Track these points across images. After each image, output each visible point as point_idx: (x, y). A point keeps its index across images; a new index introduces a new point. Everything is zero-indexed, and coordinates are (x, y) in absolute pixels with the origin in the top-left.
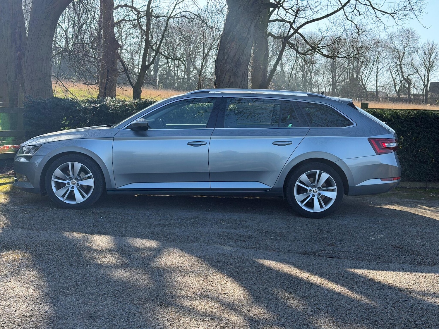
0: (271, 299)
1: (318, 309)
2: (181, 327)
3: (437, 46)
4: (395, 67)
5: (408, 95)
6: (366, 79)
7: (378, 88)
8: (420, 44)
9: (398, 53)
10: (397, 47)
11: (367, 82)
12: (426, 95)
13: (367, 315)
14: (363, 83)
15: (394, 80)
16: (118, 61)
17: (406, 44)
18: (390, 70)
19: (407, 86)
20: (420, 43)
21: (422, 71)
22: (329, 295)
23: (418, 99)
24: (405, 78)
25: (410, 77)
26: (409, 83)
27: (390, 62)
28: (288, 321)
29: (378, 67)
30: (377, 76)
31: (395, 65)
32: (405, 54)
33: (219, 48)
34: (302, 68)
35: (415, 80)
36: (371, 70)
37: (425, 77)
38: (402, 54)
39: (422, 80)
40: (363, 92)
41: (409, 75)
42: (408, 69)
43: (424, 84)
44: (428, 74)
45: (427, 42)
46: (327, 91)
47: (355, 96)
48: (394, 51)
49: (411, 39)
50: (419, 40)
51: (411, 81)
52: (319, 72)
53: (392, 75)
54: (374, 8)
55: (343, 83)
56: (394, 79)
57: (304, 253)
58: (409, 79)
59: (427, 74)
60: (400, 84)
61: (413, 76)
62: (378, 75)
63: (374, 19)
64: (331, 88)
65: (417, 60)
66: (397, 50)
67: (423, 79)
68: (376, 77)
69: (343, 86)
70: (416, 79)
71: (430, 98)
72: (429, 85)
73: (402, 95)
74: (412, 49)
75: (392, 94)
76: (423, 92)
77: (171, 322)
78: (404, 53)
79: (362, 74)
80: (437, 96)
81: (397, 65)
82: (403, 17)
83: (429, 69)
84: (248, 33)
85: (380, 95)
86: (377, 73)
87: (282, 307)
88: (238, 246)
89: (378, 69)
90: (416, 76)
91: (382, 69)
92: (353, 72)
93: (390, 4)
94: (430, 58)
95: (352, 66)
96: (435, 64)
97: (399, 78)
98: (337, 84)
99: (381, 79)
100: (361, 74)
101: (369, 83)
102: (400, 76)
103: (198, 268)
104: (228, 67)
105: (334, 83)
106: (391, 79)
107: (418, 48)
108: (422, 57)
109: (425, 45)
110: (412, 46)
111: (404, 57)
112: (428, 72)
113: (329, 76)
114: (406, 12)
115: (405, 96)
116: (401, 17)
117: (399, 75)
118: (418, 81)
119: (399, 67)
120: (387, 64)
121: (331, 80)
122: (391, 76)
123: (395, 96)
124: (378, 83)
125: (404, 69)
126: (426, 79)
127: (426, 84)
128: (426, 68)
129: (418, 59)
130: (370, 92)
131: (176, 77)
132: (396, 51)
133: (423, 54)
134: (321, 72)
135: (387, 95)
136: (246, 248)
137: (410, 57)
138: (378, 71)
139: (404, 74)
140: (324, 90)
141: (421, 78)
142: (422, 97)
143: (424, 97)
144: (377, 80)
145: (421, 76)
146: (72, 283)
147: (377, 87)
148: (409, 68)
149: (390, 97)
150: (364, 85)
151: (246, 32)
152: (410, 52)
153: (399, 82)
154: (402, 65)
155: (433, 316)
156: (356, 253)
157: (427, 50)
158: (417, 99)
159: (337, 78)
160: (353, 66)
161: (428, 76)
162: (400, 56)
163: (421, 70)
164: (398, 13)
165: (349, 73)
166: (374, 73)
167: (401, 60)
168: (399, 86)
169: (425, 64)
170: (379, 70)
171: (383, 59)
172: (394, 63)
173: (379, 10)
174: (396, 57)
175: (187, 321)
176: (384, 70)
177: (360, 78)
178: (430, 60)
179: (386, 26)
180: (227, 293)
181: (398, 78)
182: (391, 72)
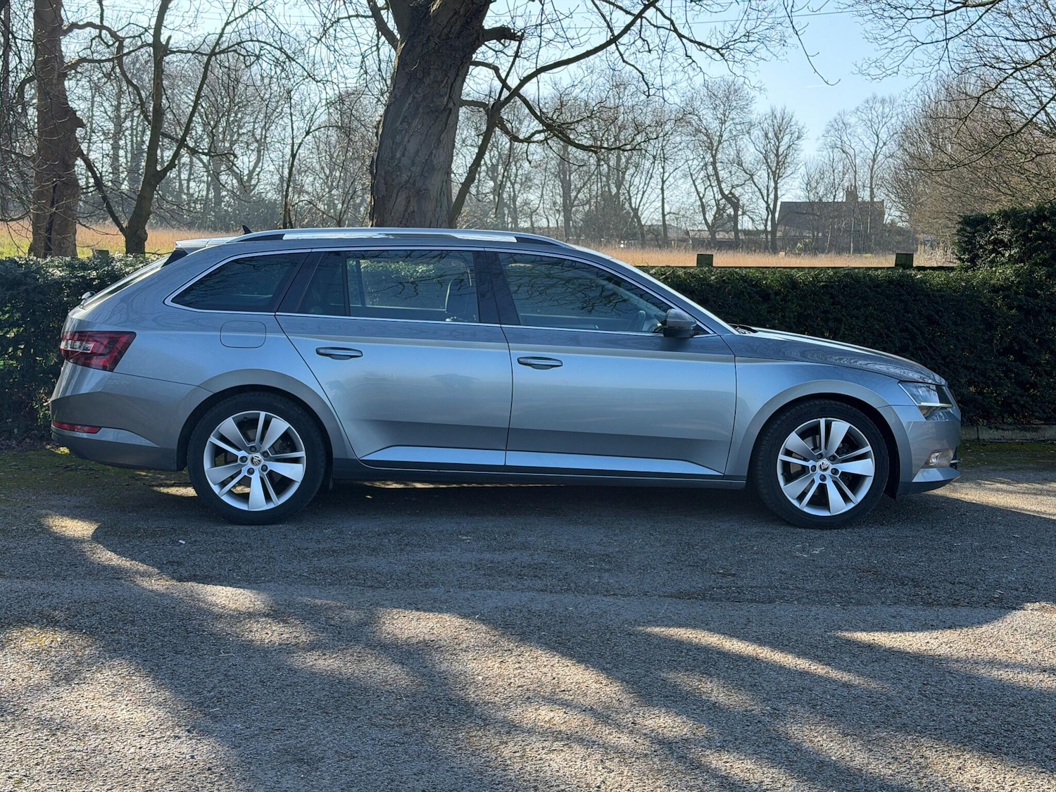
0: (667, 697)
1: (775, 709)
2: (511, 767)
3: (793, 120)
4: (702, 169)
5: (733, 233)
6: (640, 196)
7: (667, 218)
8: (754, 116)
9: (709, 138)
10: (704, 121)
11: (642, 204)
12: (774, 232)
13: (881, 715)
14: (633, 206)
15: (701, 199)
16: (79, 162)
17: (725, 115)
18: (691, 174)
19: (731, 211)
20: (755, 112)
21: (762, 176)
22: (782, 679)
23: (755, 242)
24: (727, 192)
25: (737, 192)
26: (736, 205)
27: (691, 158)
28: (727, 738)
29: (663, 168)
30: (662, 189)
31: (702, 164)
32: (723, 138)
33: (380, 132)
34: (493, 173)
35: (747, 196)
36: (649, 175)
37: (768, 190)
38: (717, 138)
39: (763, 198)
40: (635, 227)
41: (733, 187)
42: (730, 172)
43: (768, 207)
44: (776, 183)
45: (769, 112)
46: (551, 225)
47: (618, 236)
48: (698, 131)
49: (734, 104)
50: (753, 107)
51: (738, 200)
52: (530, 180)
53: (695, 186)
54: (680, 36)
55: (587, 207)
56: (701, 195)
57: (680, 595)
58: (734, 196)
59: (772, 184)
60: (715, 208)
61: (743, 189)
62: (665, 187)
63: (680, 61)
64: (561, 218)
65: (751, 154)
66: (705, 129)
67: (765, 195)
68: (660, 192)
69: (587, 214)
70: (750, 195)
71: (783, 238)
72: (778, 209)
73: (721, 233)
74: (739, 127)
75: (699, 230)
76: (766, 226)
77: (483, 760)
78: (721, 136)
79: (630, 186)
80: (797, 234)
81: (706, 165)
82: (744, 57)
83: (778, 171)
84: (450, 97)
85: (672, 235)
86: (663, 182)
87: (698, 711)
88: (530, 589)
89: (664, 172)
90: (749, 188)
91: (674, 173)
92: (608, 180)
93: (712, 25)
94: (778, 147)
95: (605, 166)
96: (789, 160)
97: (712, 194)
98: (574, 209)
99: (671, 196)
100: (627, 186)
101: (647, 205)
102: (715, 189)
103: (472, 640)
104: (405, 177)
105: (567, 208)
106: (694, 197)
107: (751, 125)
108: (761, 146)
109: (766, 119)
110: (737, 121)
111: (721, 146)
112: (774, 178)
113: (554, 192)
114: (750, 46)
115: (727, 236)
116: (738, 56)
117: (712, 187)
118: (754, 200)
119: (710, 168)
120: (683, 161)
121: (559, 200)
122: (693, 189)
123: (706, 235)
124: (666, 205)
125: (723, 174)
126: (772, 196)
127: (771, 206)
128: (770, 171)
129: (752, 149)
130: (650, 226)
131: (184, 197)
132: (704, 131)
133: (762, 139)
134: (536, 181)
135: (687, 233)
136: (551, 592)
137: (733, 145)
138: (665, 179)
139: (723, 185)
140: (543, 223)
141: (761, 193)
142: (764, 236)
143: (769, 237)
144: (663, 199)
145: (759, 190)
146: (209, 692)
147: (664, 215)
148: (734, 169)
149: (694, 239)
150: (635, 211)
151: (446, 94)
152: (734, 133)
153: (713, 202)
154: (718, 164)
155: (1012, 709)
156: (788, 588)
157: (771, 129)
158: (751, 241)
159: (573, 194)
160: (609, 166)
161: (776, 189)
162: (711, 143)
163: (759, 174)
164: (732, 47)
165: (599, 184)
166: (655, 182)
167: (716, 153)
168: (713, 213)
169: (767, 162)
170: (666, 175)
171: (676, 150)
172: (700, 160)
173: (691, 41)
174: (703, 145)
175: (517, 754)
176: (678, 177)
177: (626, 194)
178: (777, 150)
179: (706, 78)
180: (569, 691)
181: (709, 194)
182: (694, 181)
